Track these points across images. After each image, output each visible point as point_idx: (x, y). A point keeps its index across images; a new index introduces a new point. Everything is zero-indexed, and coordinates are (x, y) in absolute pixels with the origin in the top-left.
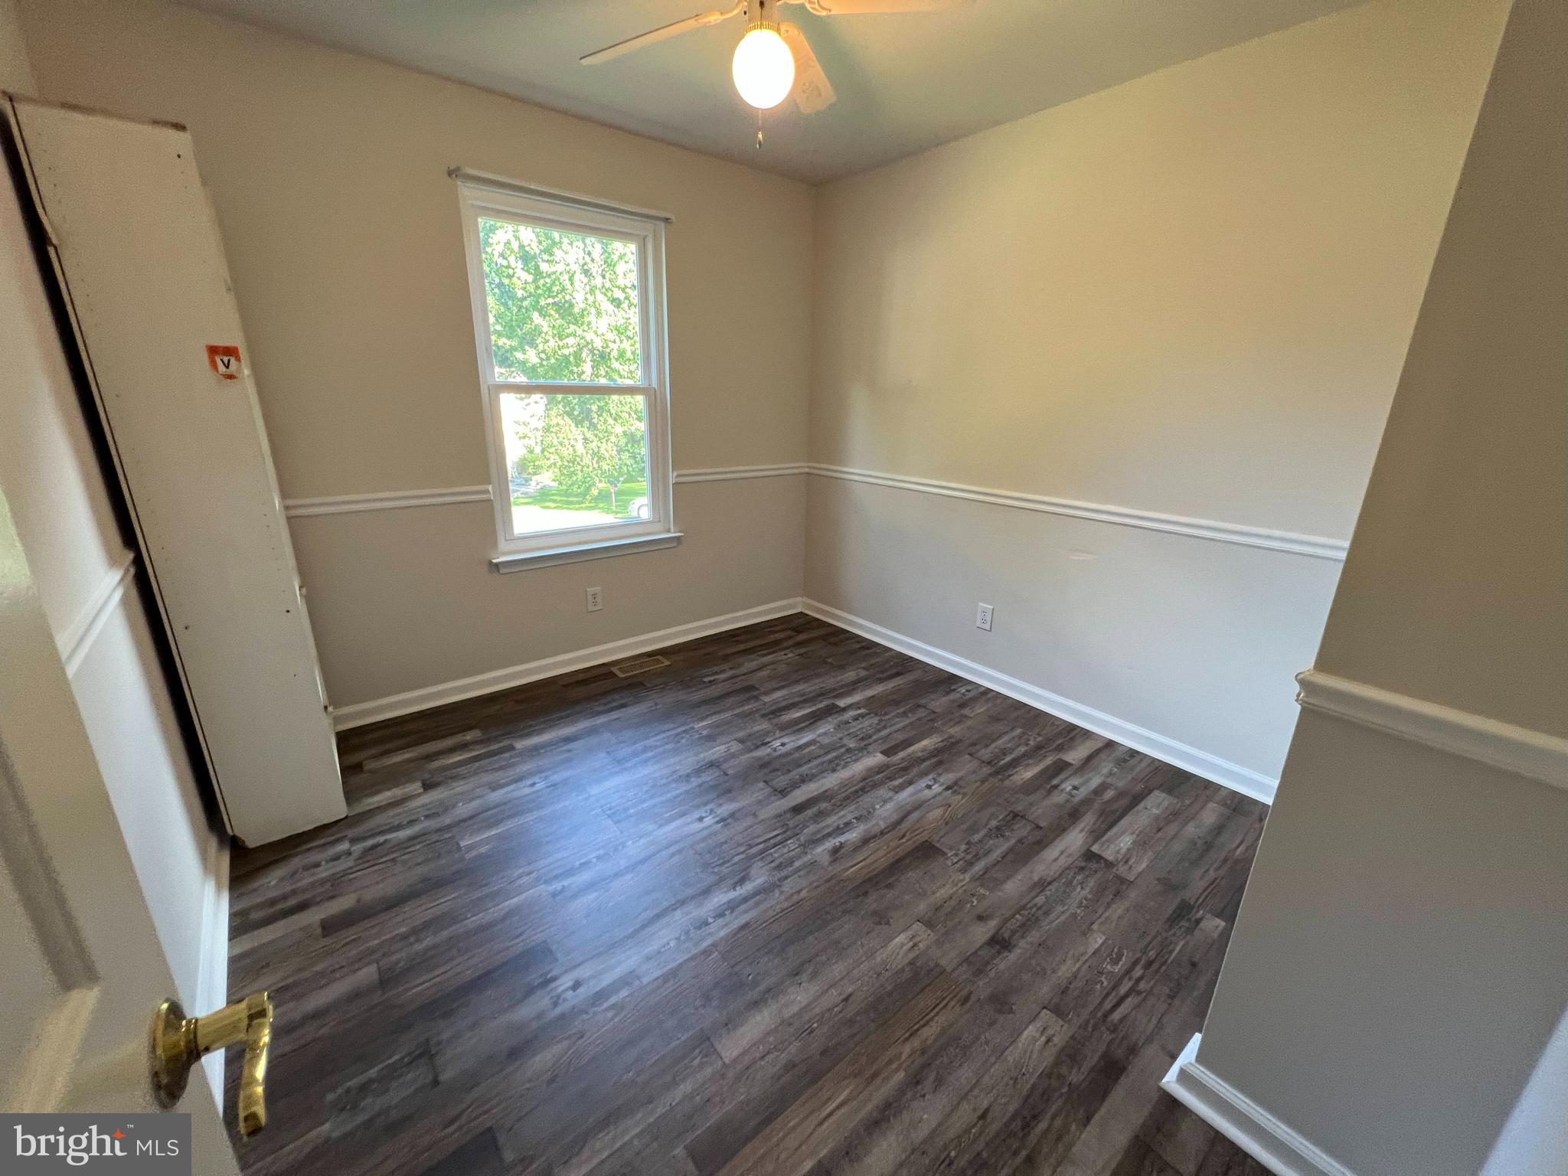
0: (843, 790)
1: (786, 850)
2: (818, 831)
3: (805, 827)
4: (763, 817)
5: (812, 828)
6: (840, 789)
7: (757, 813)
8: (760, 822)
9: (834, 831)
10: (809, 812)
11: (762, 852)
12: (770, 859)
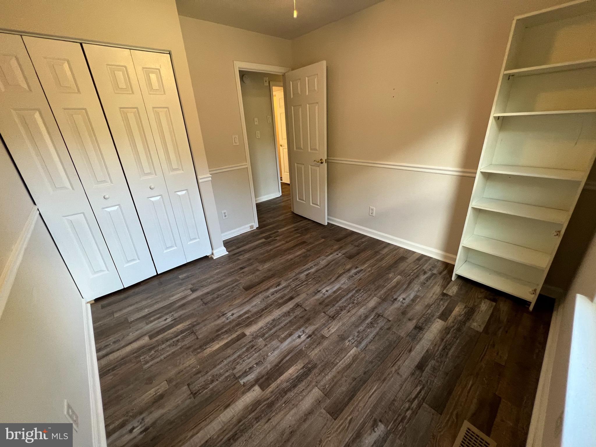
0: (272, 309)
1: (295, 284)
2: (284, 291)
3: (288, 292)
4: (304, 294)
5: (286, 292)
6: (273, 310)
7: (306, 295)
8: (305, 292)
9: (278, 291)
10: (287, 297)
11: (303, 283)
12: (300, 281)
